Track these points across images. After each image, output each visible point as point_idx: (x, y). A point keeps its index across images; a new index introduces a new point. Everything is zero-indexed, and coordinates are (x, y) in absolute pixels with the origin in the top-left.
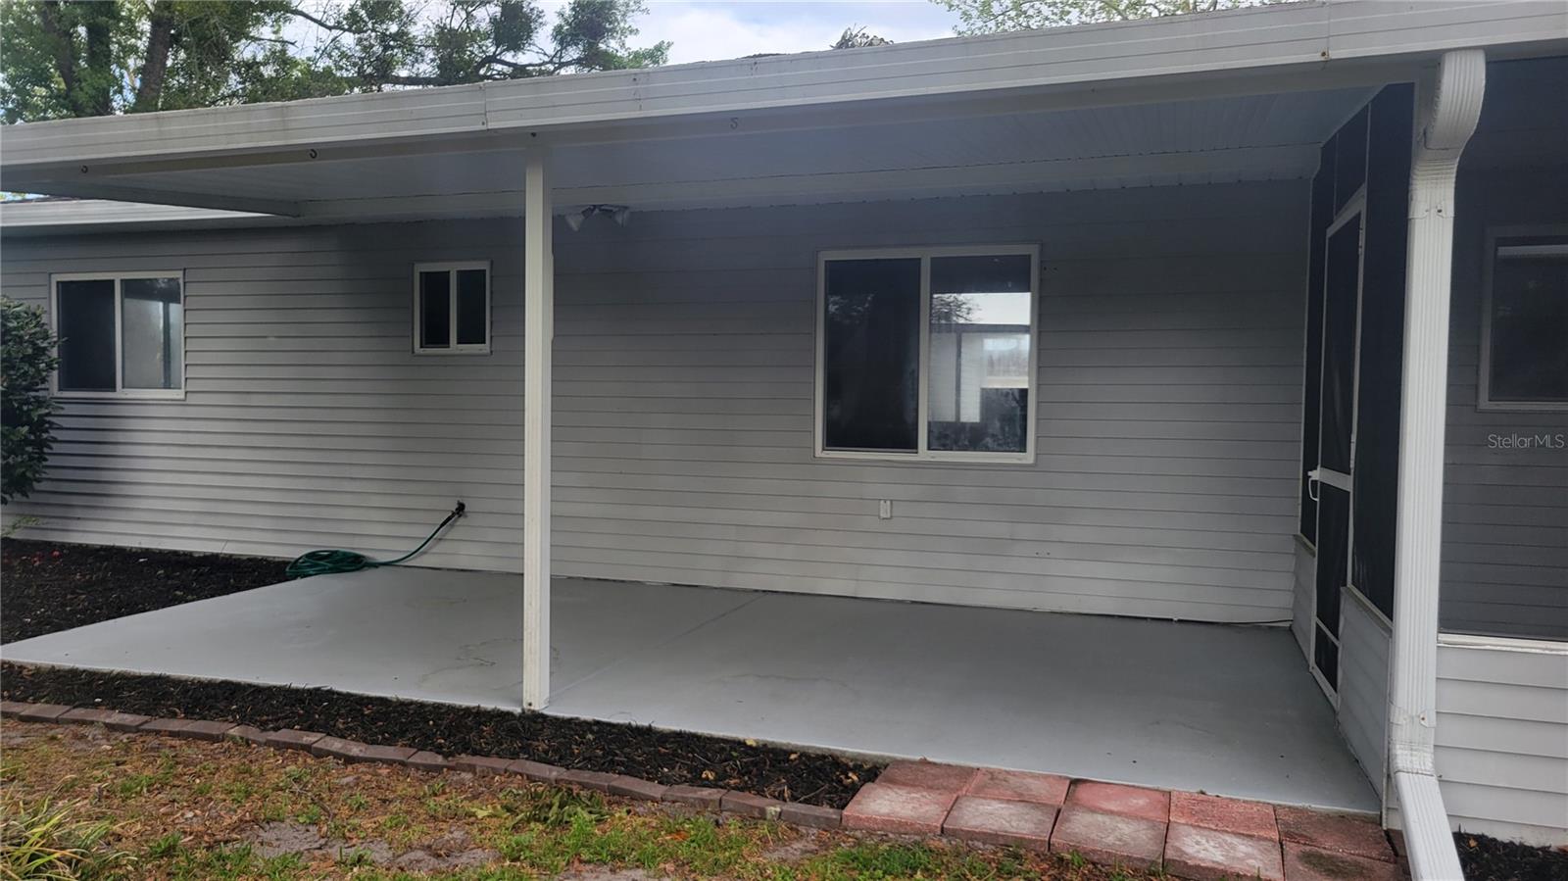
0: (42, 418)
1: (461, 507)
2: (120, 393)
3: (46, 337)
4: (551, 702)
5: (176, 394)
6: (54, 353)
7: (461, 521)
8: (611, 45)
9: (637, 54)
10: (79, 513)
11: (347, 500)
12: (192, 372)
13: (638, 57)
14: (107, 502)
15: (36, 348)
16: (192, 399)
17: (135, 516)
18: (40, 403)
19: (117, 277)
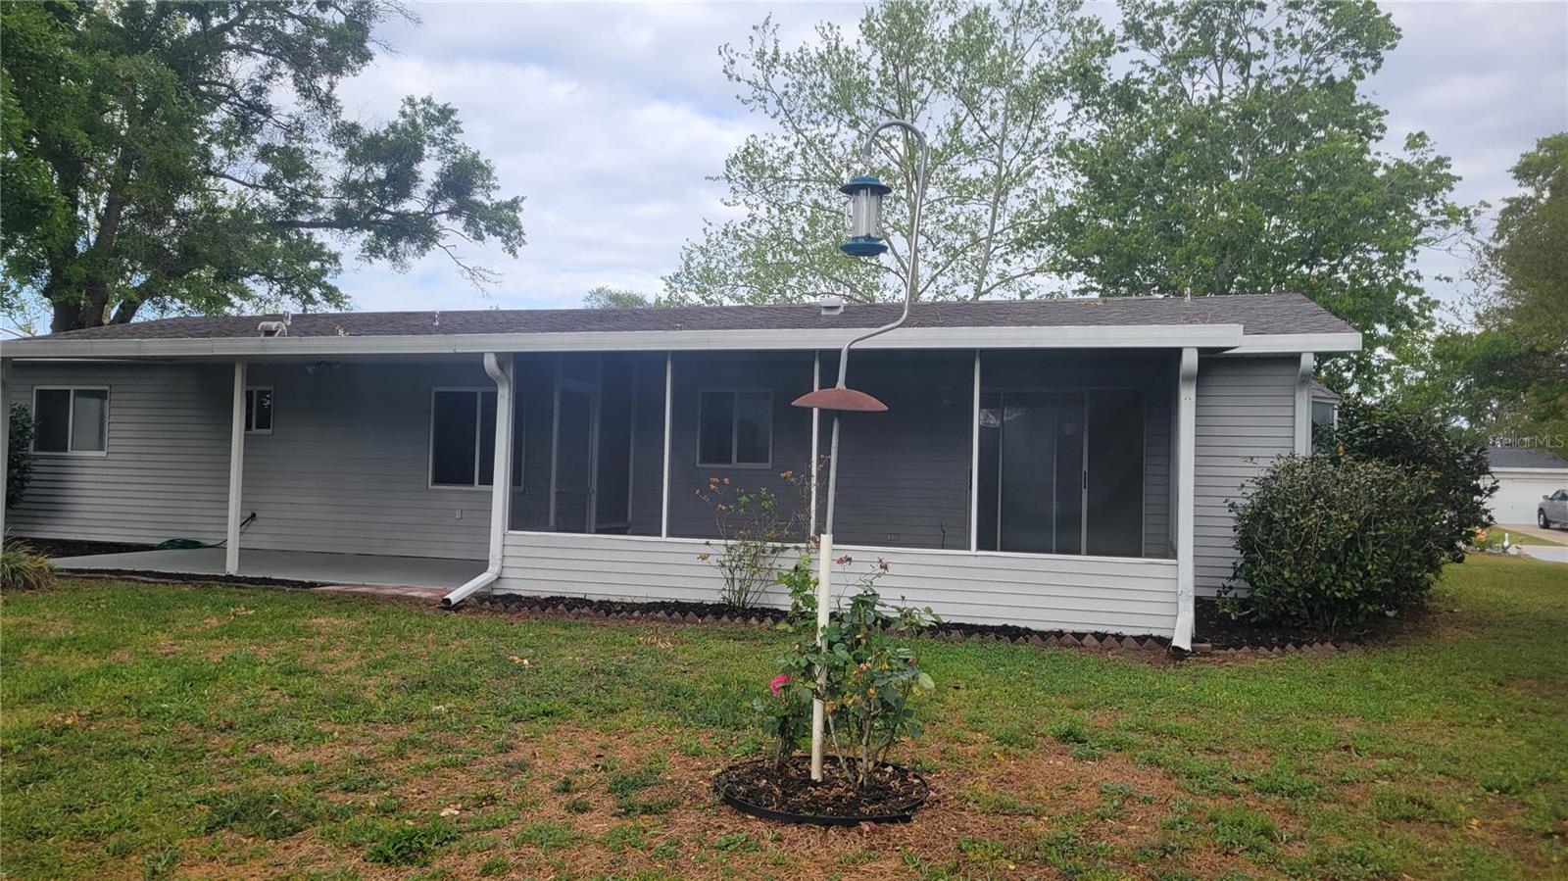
0: (25, 466)
1: (253, 516)
2: (70, 453)
3: (29, 421)
4: (238, 572)
5: (103, 454)
6: (33, 430)
7: (254, 523)
8: (479, 197)
9: (498, 204)
10: (41, 521)
11: (195, 512)
12: (112, 442)
13: (499, 207)
14: (58, 514)
15: (24, 427)
16: (110, 457)
17: (76, 522)
18: (24, 457)
19: (72, 388)
